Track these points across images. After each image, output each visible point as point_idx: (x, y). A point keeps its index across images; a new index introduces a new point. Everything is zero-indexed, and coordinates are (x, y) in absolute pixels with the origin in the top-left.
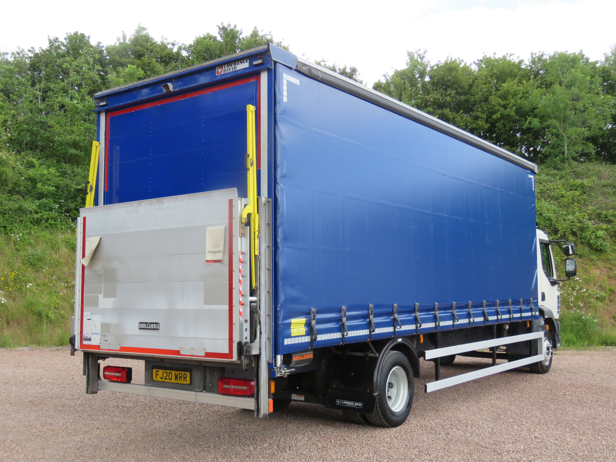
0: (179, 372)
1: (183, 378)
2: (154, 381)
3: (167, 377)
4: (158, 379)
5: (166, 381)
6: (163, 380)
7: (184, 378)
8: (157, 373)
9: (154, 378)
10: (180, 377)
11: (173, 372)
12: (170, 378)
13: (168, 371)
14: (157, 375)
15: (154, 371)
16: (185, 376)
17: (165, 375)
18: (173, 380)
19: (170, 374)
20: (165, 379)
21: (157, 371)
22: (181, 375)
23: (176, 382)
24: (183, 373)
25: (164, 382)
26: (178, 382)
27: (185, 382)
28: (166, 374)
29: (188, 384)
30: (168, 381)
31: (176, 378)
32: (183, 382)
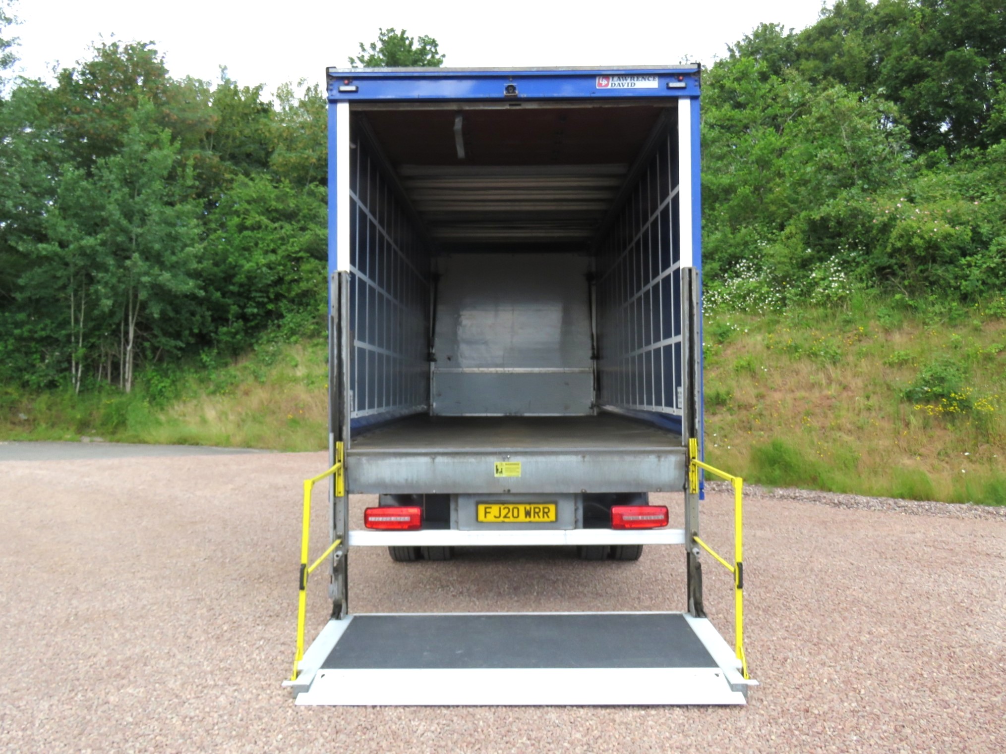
0: (533, 506)
1: (541, 514)
2: (482, 522)
3: (510, 515)
4: (490, 518)
5: (506, 520)
6: (501, 519)
7: (544, 512)
8: (488, 510)
9: (481, 517)
10: (535, 512)
11: (522, 508)
12: (516, 514)
13: (511, 507)
14: (486, 513)
15: (481, 508)
16: (546, 510)
17: (504, 512)
18: (522, 518)
19: (516, 511)
20: (505, 517)
21: (486, 508)
22: (537, 510)
23: (528, 519)
24: (541, 507)
25: (503, 522)
26: (532, 519)
27: (546, 519)
28: (507, 510)
29: (552, 522)
30: (512, 519)
31: (528, 514)
32: (542, 519)
